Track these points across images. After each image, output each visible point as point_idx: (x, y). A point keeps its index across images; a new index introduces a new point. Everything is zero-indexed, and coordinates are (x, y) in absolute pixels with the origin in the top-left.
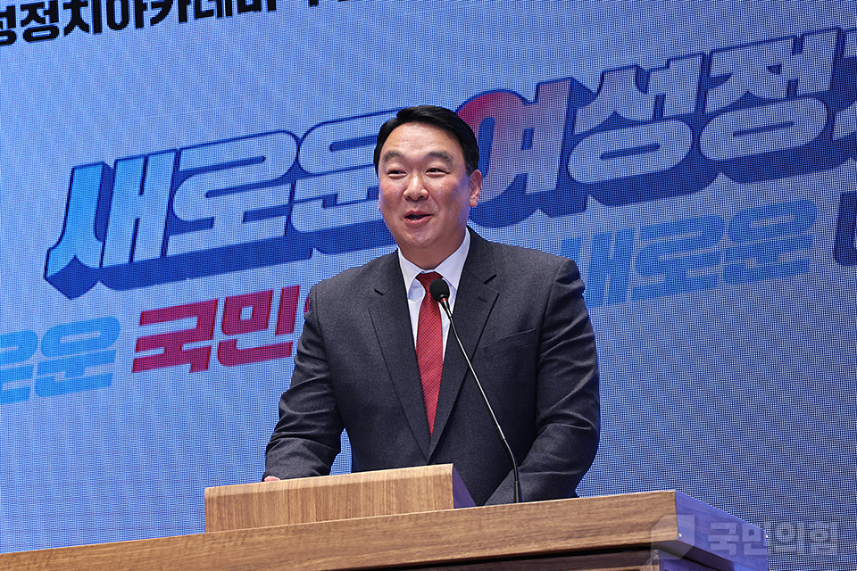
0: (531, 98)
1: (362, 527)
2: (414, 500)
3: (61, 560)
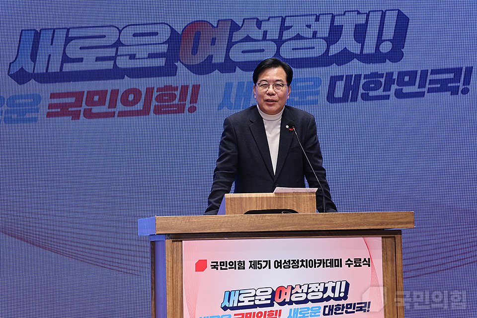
0: (215, 25)
2: (302, 204)
3: (194, 220)
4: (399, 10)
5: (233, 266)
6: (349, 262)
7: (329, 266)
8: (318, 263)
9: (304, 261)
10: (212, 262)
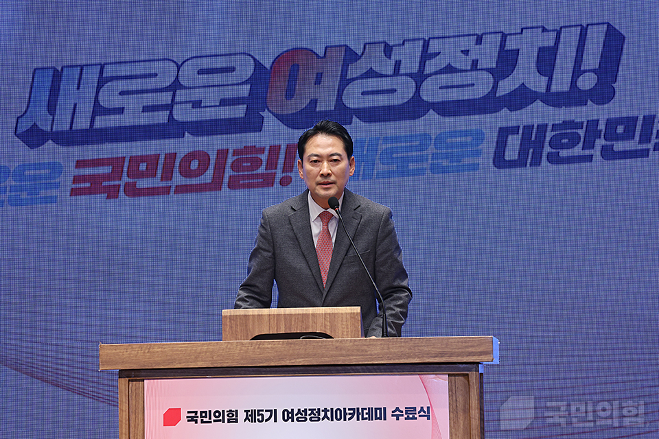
0: (322, 54)
1: (325, 344)
2: (339, 325)
3: (156, 350)
4: (609, 25)
5: (221, 418)
6: (397, 413)
7: (366, 419)
8: (350, 414)
9: (328, 411)
10: (189, 412)
